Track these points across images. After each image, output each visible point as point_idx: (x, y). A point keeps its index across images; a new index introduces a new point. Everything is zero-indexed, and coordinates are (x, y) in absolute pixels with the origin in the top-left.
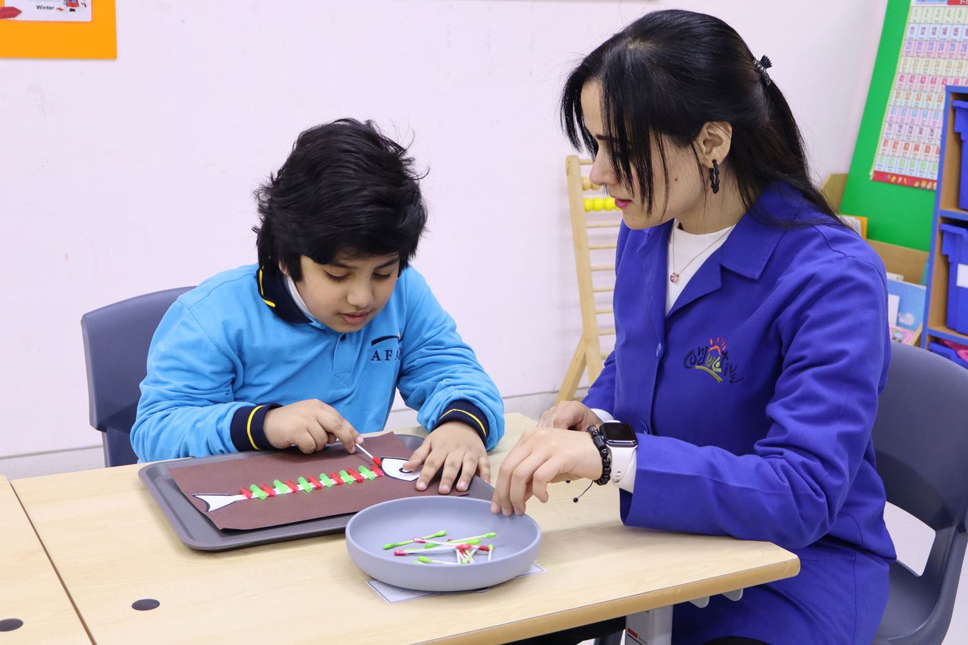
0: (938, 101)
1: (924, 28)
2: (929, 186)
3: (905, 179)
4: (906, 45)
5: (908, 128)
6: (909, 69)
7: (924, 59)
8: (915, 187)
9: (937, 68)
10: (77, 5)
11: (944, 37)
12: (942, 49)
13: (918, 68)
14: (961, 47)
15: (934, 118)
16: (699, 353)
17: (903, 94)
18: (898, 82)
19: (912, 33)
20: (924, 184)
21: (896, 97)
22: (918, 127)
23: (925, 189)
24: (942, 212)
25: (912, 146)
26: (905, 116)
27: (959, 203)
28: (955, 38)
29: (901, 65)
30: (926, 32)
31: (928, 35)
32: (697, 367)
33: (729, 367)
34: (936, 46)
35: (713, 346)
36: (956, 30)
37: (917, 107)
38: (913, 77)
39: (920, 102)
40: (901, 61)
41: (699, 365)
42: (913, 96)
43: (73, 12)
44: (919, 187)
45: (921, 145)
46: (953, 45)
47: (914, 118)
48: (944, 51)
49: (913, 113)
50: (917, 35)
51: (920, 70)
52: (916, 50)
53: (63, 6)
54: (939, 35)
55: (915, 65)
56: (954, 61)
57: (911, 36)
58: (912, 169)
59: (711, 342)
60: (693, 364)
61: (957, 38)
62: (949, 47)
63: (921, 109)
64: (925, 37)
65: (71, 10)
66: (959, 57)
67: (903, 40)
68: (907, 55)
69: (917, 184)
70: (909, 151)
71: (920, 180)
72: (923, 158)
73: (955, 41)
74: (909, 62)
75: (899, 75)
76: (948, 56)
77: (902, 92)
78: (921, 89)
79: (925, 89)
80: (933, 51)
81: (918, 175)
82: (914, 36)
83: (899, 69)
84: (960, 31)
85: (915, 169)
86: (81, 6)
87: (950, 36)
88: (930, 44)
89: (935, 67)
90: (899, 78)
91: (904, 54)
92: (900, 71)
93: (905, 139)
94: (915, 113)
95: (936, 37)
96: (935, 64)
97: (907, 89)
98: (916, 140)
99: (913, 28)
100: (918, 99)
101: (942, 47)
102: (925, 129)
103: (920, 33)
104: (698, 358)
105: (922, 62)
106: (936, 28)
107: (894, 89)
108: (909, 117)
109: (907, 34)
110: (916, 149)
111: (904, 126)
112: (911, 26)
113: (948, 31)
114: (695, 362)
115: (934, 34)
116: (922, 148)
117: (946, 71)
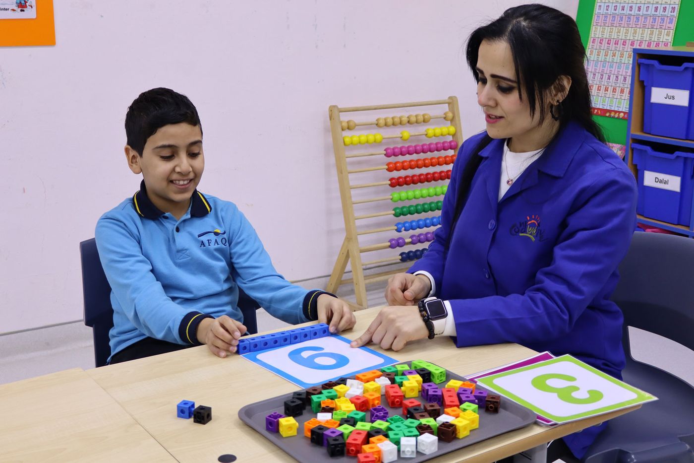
0: (620, 57)
1: (608, 6)
2: (616, 116)
3: (599, 111)
4: (596, 18)
5: (600, 76)
6: (599, 35)
7: (609, 28)
8: (607, 116)
9: (618, 34)
10: (26, 7)
11: (622, 12)
12: (622, 20)
13: (605, 34)
14: (635, 19)
15: (618, 69)
16: (521, 226)
17: (595, 52)
18: (591, 44)
19: (600, 9)
20: (612, 114)
21: (590, 54)
22: (607, 75)
23: (614, 117)
24: (632, 135)
25: (603, 88)
26: (597, 67)
27: (643, 129)
28: (630, 13)
29: (593, 33)
30: (610, 9)
31: (611, 11)
32: (521, 234)
33: (539, 231)
34: (617, 19)
35: (530, 220)
36: (631, 7)
37: (605, 61)
38: (602, 40)
39: (608, 57)
40: (593, 29)
41: (522, 233)
42: (603, 53)
43: (23, 12)
44: (610, 116)
45: (610, 87)
46: (629, 18)
47: (604, 69)
48: (623, 22)
49: (603, 65)
50: (603, 11)
51: (606, 35)
52: (603, 21)
53: (16, 8)
54: (619, 11)
55: (603, 32)
56: (630, 29)
57: (599, 11)
58: (604, 104)
59: (528, 218)
60: (518, 232)
61: (632, 13)
62: (627, 19)
63: (609, 62)
64: (609, 12)
65: (22, 11)
66: (634, 26)
67: (594, 14)
68: (597, 25)
69: (608, 114)
70: (601, 92)
71: (610, 111)
72: (611, 96)
73: (631, 15)
74: (598, 30)
75: (592, 39)
76: (626, 26)
77: (594, 50)
78: (608, 49)
79: (610, 48)
80: (615, 22)
81: (608, 108)
82: (601, 11)
83: (592, 35)
84: (634, 8)
85: (606, 104)
86: (29, 7)
87: (627, 11)
88: (613, 17)
89: (617, 33)
90: (592, 41)
91: (595, 24)
92: (593, 36)
93: (598, 83)
94: (604, 65)
95: (617, 12)
96: (617, 31)
97: (598, 48)
98: (606, 84)
99: (600, 6)
100: (606, 55)
101: (621, 19)
102: (612, 76)
103: (605, 9)
104: (520, 229)
105: (607, 29)
106: (617, 6)
107: (589, 49)
108: (600, 68)
109: (596, 10)
110: (606, 90)
111: (597, 74)
112: (599, 4)
113: (625, 8)
114: (519, 231)
115: (615, 10)
116: (610, 89)
117: (625, 36)
